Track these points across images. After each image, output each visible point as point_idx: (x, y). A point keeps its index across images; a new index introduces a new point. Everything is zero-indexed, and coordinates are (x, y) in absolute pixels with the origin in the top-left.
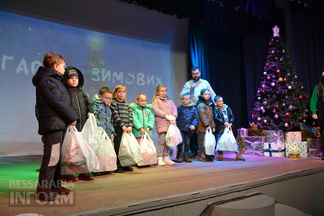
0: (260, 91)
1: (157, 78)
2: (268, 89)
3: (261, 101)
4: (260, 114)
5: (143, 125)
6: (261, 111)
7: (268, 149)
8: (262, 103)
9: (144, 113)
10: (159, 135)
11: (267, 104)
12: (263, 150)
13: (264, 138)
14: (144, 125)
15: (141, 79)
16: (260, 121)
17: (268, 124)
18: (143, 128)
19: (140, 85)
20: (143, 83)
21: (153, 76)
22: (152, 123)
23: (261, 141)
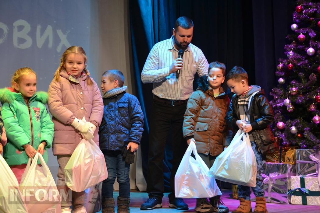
0: (284, 65)
1: (60, 32)
2: (299, 60)
3: (285, 86)
4: (282, 114)
5: (30, 137)
6: (285, 107)
7: (299, 189)
8: (288, 91)
9: (32, 111)
10: (58, 158)
11: (298, 93)
12: (289, 191)
13: (290, 165)
14: (32, 137)
15: (23, 34)
16: (282, 130)
17: (299, 135)
18: (31, 143)
19: (19, 47)
20: (29, 43)
21: (50, 28)
22: (50, 134)
23: (285, 172)
